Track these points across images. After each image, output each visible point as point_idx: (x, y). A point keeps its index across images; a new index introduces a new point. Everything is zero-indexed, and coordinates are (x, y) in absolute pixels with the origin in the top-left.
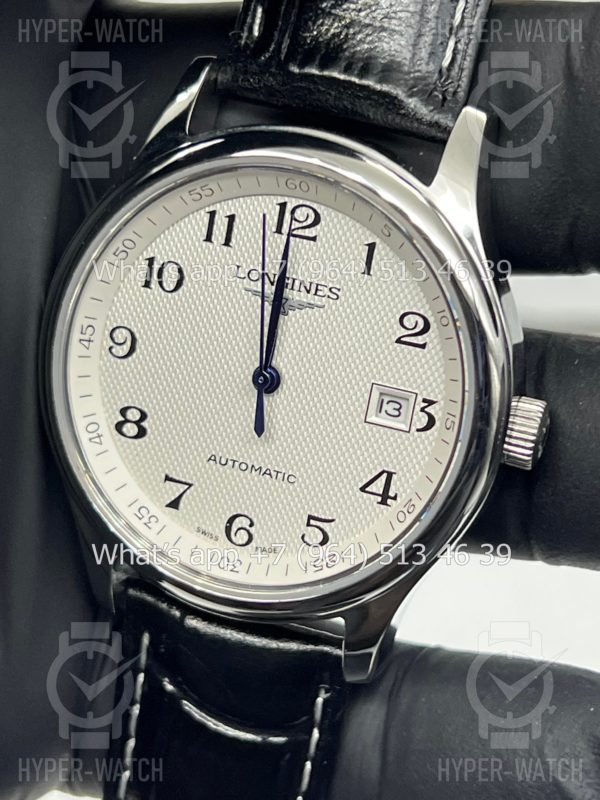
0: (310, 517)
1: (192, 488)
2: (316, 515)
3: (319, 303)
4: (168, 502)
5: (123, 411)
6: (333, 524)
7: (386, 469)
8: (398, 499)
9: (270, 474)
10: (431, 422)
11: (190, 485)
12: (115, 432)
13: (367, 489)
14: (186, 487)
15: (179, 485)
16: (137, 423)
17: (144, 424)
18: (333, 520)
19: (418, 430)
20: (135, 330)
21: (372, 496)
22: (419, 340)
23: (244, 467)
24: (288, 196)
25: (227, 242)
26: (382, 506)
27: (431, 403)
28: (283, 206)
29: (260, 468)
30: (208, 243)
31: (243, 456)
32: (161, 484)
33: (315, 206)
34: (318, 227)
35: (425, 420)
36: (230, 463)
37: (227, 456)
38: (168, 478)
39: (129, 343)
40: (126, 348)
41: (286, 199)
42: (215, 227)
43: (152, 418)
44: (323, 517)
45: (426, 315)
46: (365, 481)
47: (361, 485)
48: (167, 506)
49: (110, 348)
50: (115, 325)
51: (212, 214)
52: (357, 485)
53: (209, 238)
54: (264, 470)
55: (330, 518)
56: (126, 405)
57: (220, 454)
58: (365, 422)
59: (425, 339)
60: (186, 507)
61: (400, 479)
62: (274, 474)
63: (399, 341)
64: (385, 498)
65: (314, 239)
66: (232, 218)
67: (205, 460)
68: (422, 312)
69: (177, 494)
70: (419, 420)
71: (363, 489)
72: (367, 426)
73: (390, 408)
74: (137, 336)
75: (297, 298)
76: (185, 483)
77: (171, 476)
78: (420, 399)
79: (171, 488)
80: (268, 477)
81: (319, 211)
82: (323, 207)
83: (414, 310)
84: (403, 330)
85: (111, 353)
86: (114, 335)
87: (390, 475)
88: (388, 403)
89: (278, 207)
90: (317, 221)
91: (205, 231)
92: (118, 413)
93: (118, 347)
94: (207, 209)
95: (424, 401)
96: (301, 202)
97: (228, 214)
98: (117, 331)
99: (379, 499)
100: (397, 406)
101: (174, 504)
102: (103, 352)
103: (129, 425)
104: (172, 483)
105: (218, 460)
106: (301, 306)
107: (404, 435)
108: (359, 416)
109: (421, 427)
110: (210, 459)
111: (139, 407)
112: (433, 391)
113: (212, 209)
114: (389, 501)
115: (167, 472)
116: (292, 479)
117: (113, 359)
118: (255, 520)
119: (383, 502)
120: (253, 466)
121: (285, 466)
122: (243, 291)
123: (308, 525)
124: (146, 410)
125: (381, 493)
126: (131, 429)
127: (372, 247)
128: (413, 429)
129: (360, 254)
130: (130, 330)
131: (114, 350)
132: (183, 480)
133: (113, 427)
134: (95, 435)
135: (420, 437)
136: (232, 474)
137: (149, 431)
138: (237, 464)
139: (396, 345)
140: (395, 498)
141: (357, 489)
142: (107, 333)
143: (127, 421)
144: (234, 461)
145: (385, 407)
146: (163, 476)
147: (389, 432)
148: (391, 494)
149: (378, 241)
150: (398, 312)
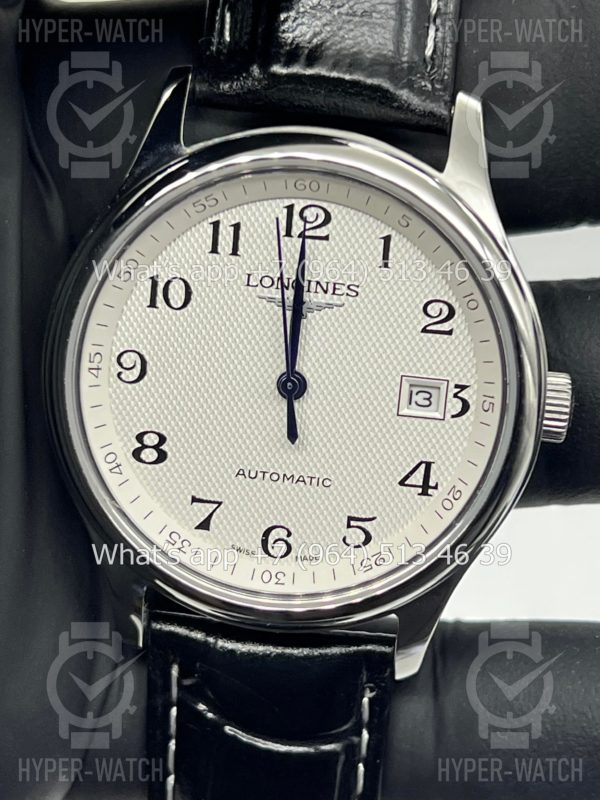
0: (350, 519)
1: (222, 506)
2: (356, 516)
3: (339, 303)
4: (198, 524)
5: (140, 437)
6: (374, 522)
7: (424, 460)
8: (439, 487)
9: (304, 481)
10: (466, 407)
11: (220, 504)
12: (133, 460)
13: (406, 483)
14: (216, 505)
15: (207, 505)
16: (156, 447)
17: (164, 447)
18: (374, 518)
19: (453, 416)
20: (144, 353)
21: (412, 489)
22: (445, 327)
23: (275, 477)
24: (295, 198)
25: (235, 252)
26: (424, 498)
27: (463, 388)
28: (290, 208)
29: (293, 476)
30: (215, 255)
31: (273, 466)
32: (189, 507)
33: (325, 205)
34: (330, 225)
35: (459, 406)
36: (260, 475)
37: (257, 468)
38: (194, 500)
39: (139, 367)
40: (136, 372)
41: (293, 201)
42: (220, 238)
43: (172, 440)
44: (364, 516)
45: (450, 302)
46: (404, 475)
47: (399, 479)
48: (197, 528)
49: (119, 374)
50: (122, 350)
51: (216, 225)
52: (395, 479)
53: (214, 250)
54: (296, 478)
55: (371, 517)
56: (142, 430)
57: (249, 468)
58: (398, 415)
59: (451, 325)
60: (217, 527)
61: (439, 468)
62: (307, 480)
63: (424, 330)
64: (425, 488)
65: (326, 238)
66: (237, 227)
67: (233, 476)
68: (446, 299)
69: (207, 515)
70: (453, 406)
71: (402, 483)
72: (401, 420)
73: (420, 398)
74: (147, 358)
75: (315, 300)
76: (214, 502)
77: (197, 497)
78: (452, 385)
79: (200, 510)
80: (302, 484)
81: (329, 210)
82: (333, 206)
83: (438, 298)
84: (428, 319)
85: (121, 379)
86: (122, 360)
87: (428, 465)
88: (417, 394)
89: (285, 211)
90: (328, 219)
91: (210, 242)
92: (134, 440)
93: (127, 372)
94: (210, 220)
95: (457, 386)
96: (309, 202)
97: (233, 222)
98: (125, 355)
99: (420, 490)
100: (428, 396)
101: (205, 525)
102: (111, 380)
103: (147, 450)
104: (200, 505)
105: (247, 474)
106: (320, 308)
107: (439, 424)
108: (391, 410)
109: (455, 413)
110: (238, 474)
111: (157, 431)
112: (465, 376)
113: (215, 219)
114: (430, 491)
115: (194, 493)
116: (327, 483)
117: (122, 385)
118: (292, 530)
119: (424, 493)
120: (285, 475)
121: (318, 471)
122: (257, 300)
123: (349, 526)
124: (164, 433)
125: (421, 484)
126: (149, 455)
127: (387, 240)
128: (448, 416)
129: (376, 248)
130: (139, 353)
131: (123, 376)
132: (212, 499)
133: (130, 455)
134: (114, 465)
135: (456, 423)
136: (263, 486)
137: (169, 454)
138: (267, 475)
139: (423, 334)
140: (436, 487)
141: (396, 484)
142: (114, 359)
143: (145, 447)
144: (264, 473)
145: (415, 398)
146: (190, 499)
147: (424, 422)
148: (432, 484)
149: (393, 233)
150: (421, 301)
